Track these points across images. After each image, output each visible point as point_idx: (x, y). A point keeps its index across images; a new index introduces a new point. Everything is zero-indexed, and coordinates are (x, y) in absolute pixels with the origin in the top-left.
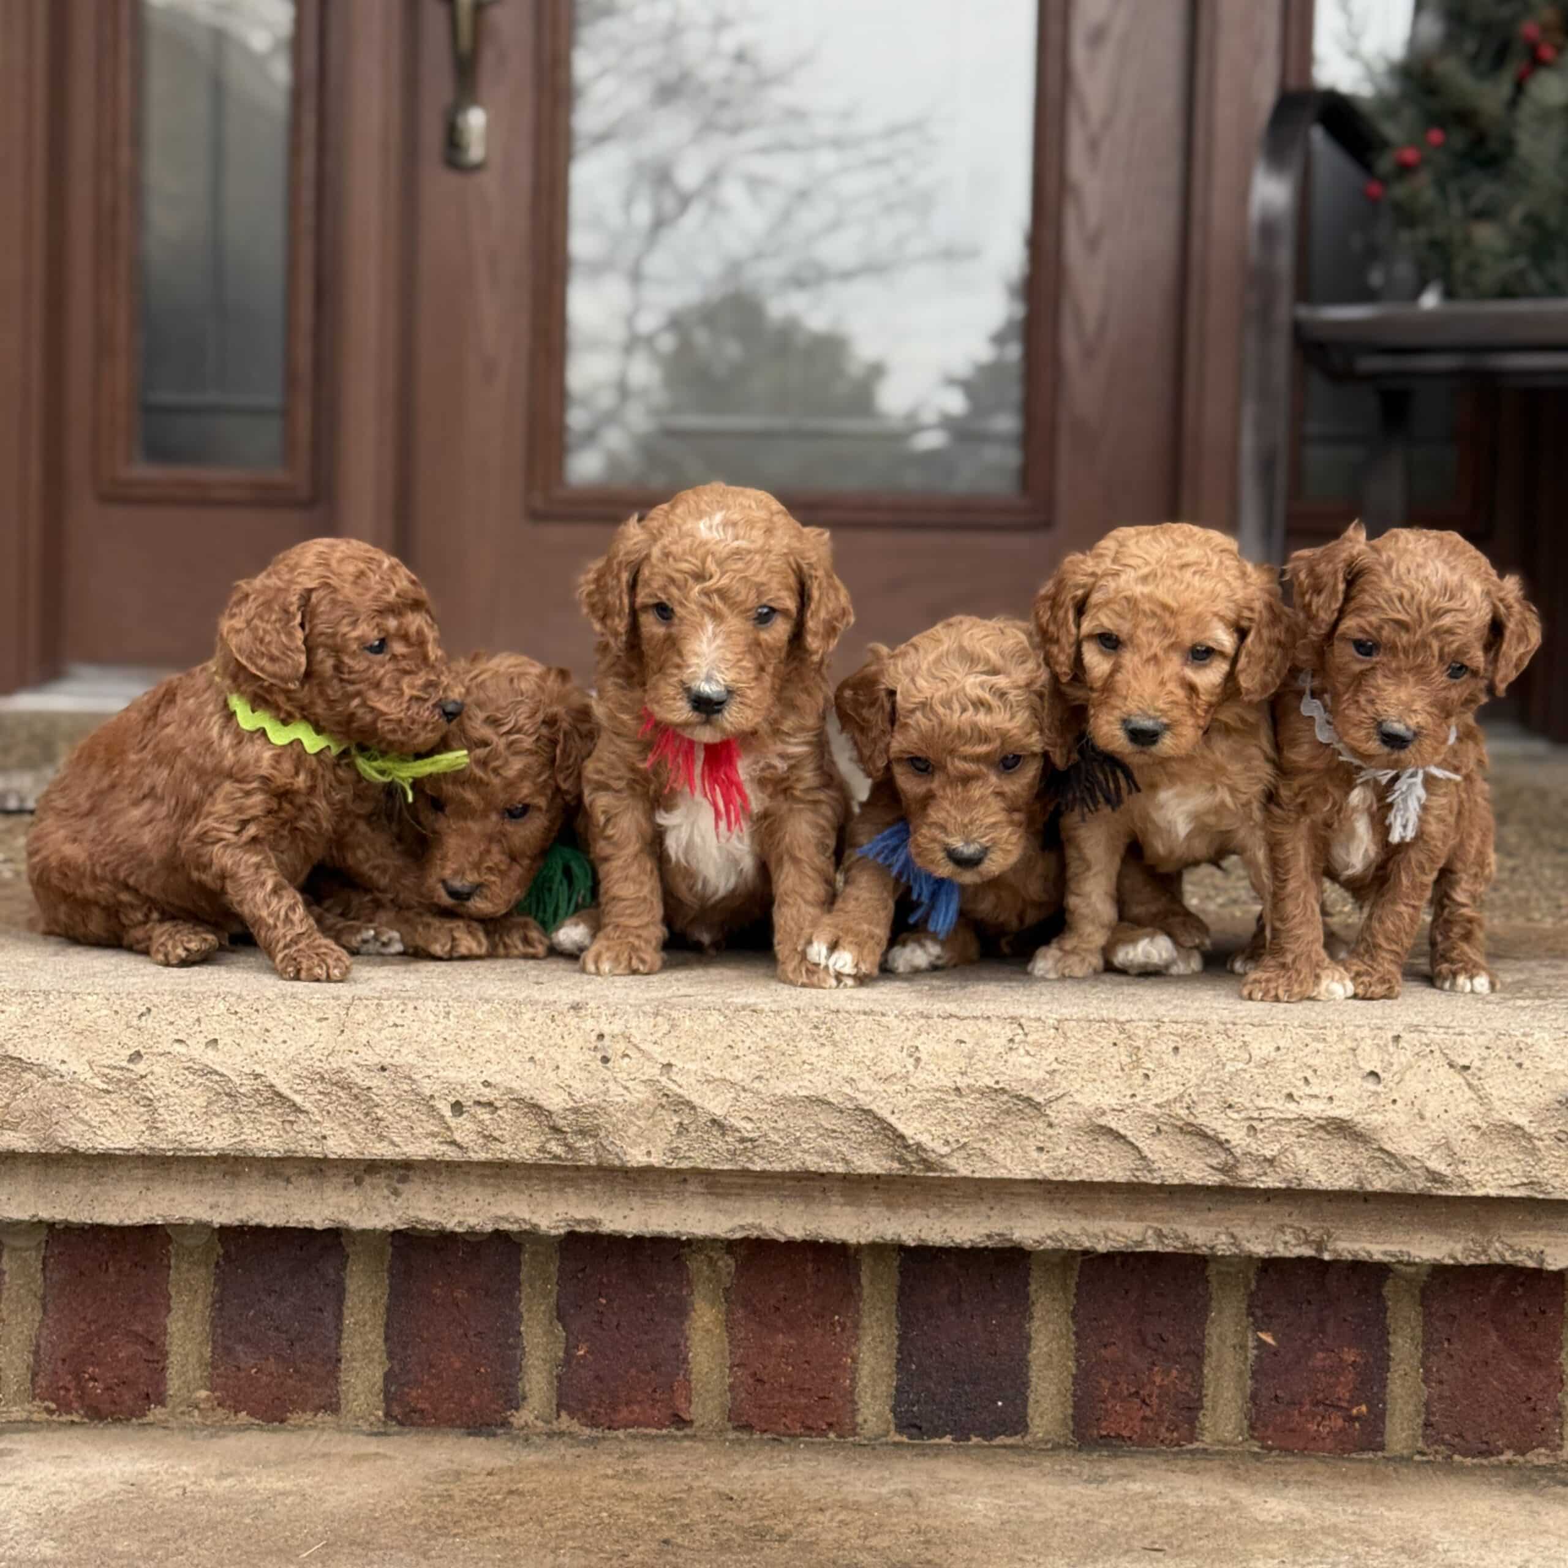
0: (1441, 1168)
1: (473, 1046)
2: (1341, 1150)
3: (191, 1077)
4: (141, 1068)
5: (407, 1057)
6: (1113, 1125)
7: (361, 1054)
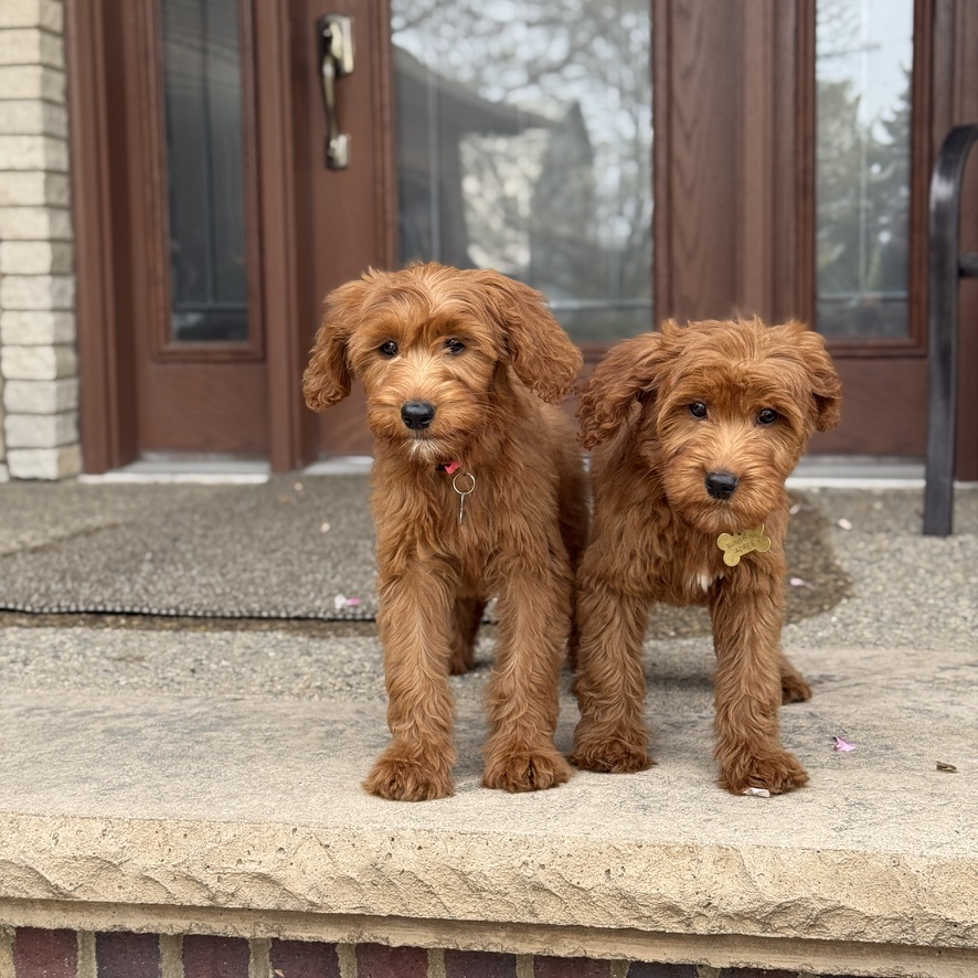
0: (315, 900)
2: (267, 889)
6: (152, 876)
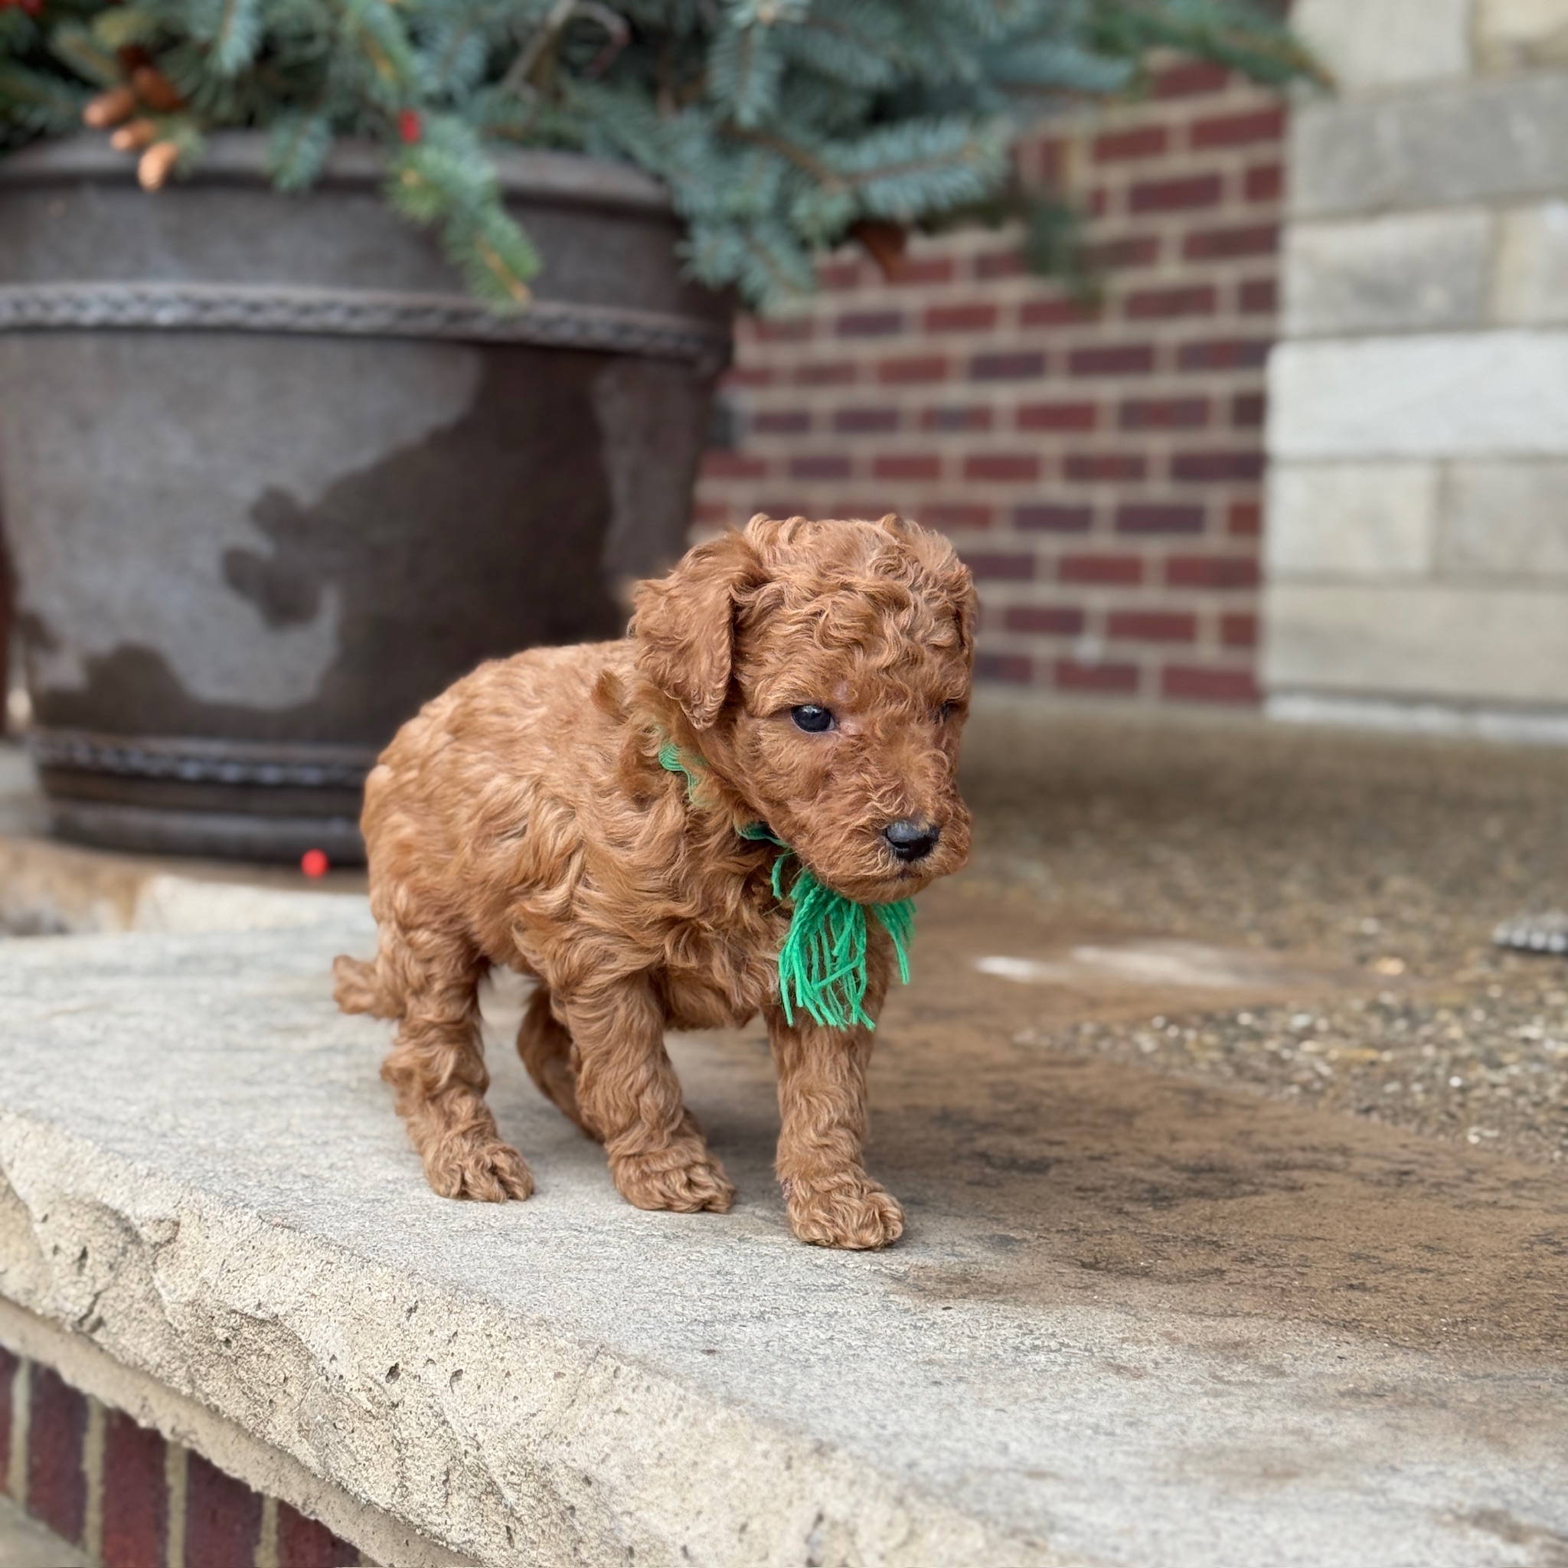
1: (692, 1478)
3: (434, 1423)
4: (395, 1388)
5: (611, 1473)
7: (573, 1448)
